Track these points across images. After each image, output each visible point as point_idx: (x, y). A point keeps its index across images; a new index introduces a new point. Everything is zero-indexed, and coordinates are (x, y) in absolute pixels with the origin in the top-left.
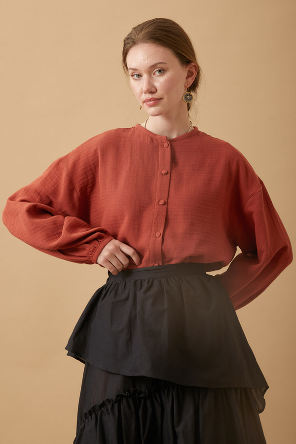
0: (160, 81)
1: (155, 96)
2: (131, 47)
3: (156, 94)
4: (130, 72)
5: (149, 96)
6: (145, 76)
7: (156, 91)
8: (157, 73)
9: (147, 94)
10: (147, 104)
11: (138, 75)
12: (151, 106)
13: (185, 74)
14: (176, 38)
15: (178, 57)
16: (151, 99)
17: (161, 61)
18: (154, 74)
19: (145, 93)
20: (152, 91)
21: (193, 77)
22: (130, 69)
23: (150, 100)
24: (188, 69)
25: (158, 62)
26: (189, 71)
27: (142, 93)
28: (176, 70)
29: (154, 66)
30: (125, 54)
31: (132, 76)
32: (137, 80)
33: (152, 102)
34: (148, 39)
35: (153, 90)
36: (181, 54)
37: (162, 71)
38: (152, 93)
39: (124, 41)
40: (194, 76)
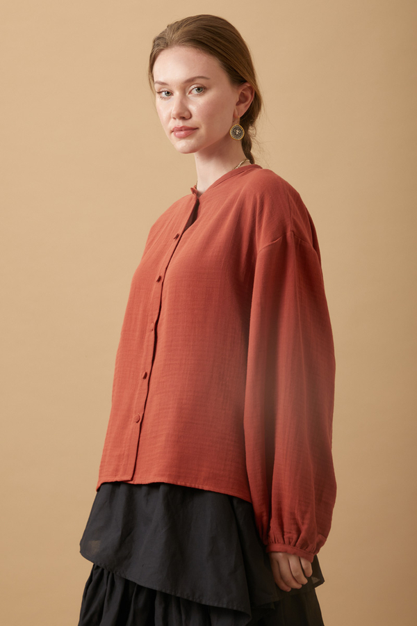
0: (197, 104)
1: (189, 124)
2: (161, 50)
3: (190, 121)
4: (157, 87)
5: (180, 123)
6: (177, 94)
7: (191, 116)
8: (195, 92)
9: (177, 120)
10: (175, 135)
11: (168, 93)
12: (181, 138)
13: (236, 98)
14: (227, 44)
15: (227, 72)
16: (182, 127)
17: (201, 75)
18: (190, 92)
19: (174, 118)
20: (184, 115)
21: (247, 103)
22: (157, 82)
23: (181, 129)
24: (241, 91)
25: (198, 75)
26: (242, 95)
27: (170, 118)
28: (222, 89)
29: (190, 81)
30: (153, 60)
31: (160, 93)
32: (165, 98)
33: (182, 133)
34: (186, 41)
35: (186, 114)
36: (233, 68)
37: (202, 90)
38: (183, 118)
39: (154, 42)
40: (249, 103)
